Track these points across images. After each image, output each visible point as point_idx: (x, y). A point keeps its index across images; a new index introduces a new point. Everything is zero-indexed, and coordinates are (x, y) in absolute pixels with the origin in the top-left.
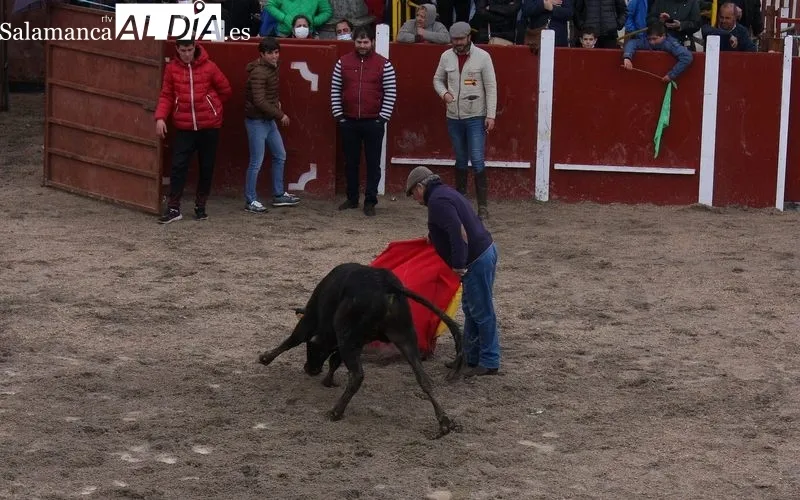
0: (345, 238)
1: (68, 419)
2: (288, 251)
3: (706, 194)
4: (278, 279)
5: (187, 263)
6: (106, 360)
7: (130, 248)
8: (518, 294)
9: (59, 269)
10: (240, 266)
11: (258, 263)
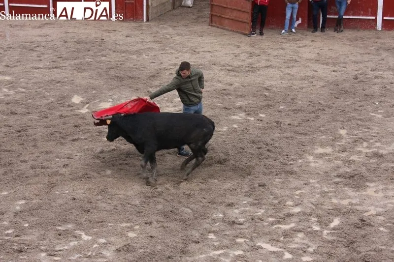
0: (311, 43)
1: (219, 104)
2: (291, 48)
4: (288, 57)
5: (257, 52)
6: (231, 85)
7: (238, 47)
8: (370, 62)
9: (215, 54)
10: (275, 53)
11: (281, 52)
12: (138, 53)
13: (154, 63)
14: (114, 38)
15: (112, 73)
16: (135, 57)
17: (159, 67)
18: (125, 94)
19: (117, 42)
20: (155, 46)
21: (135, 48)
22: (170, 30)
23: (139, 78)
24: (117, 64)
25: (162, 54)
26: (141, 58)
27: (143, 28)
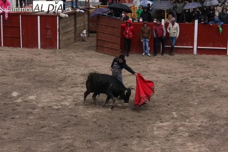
2: (144, 64)
8: (190, 73)
9: (99, 67)
12: (53, 67)
13: (63, 73)
14: (39, 59)
15: (37, 78)
16: (51, 69)
17: (65, 75)
18: (44, 91)
19: (41, 61)
20: (63, 63)
21: (51, 64)
22: (73, 54)
23: (53, 81)
24: (40, 74)
25: (67, 67)
26: (54, 70)
27: (57, 53)
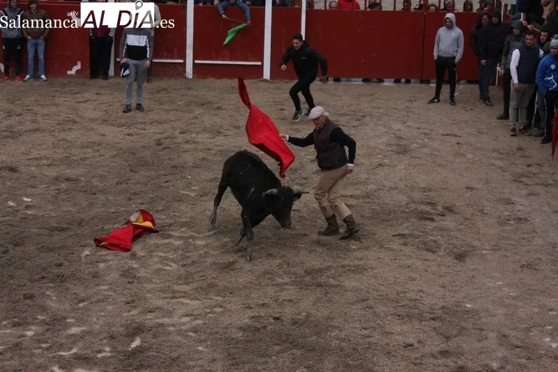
0: (95, 97)
2: (68, 103)
3: (267, 74)
4: (63, 116)
5: (18, 110)
8: (178, 122)
10: (45, 111)
11: (53, 109)
